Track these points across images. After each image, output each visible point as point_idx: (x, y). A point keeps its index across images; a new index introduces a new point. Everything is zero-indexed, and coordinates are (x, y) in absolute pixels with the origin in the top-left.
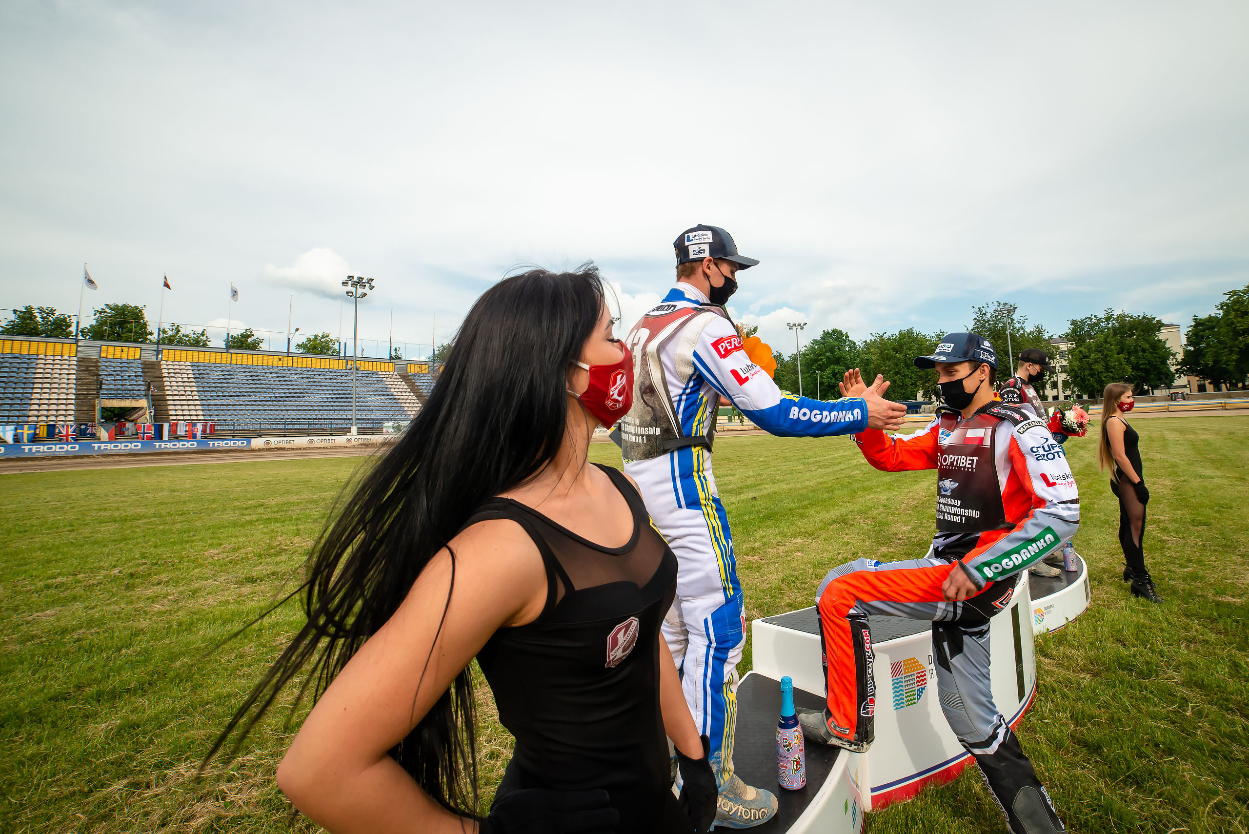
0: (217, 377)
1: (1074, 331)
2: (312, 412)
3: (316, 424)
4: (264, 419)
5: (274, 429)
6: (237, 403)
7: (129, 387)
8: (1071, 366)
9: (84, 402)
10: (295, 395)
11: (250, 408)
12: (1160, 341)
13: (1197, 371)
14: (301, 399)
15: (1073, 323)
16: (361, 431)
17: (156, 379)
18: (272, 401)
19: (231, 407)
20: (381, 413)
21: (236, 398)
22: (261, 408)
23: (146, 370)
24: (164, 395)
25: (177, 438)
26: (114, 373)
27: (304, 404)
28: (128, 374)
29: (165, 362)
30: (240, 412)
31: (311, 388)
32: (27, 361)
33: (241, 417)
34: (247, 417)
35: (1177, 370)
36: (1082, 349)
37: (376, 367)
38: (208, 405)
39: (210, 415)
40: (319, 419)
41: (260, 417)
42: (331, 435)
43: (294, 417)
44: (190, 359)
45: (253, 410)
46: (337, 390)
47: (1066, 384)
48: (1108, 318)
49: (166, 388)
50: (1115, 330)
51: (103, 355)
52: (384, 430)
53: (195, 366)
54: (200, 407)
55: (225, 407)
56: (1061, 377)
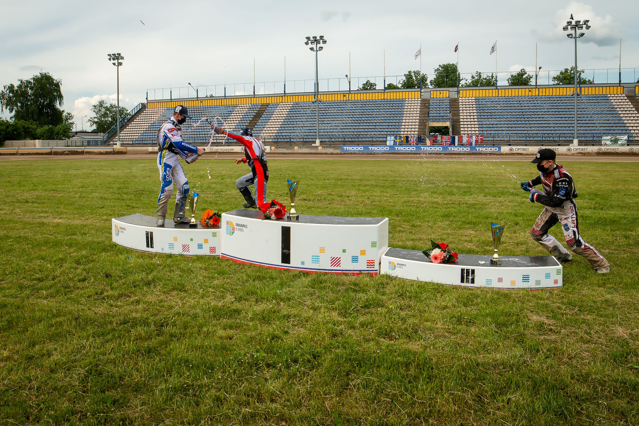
0: (489, 106)
2: (548, 128)
3: (549, 137)
4: (515, 134)
5: (520, 141)
6: (499, 123)
7: (442, 115)
9: (422, 123)
10: (538, 116)
11: (506, 126)
14: (542, 119)
16: (581, 143)
17: (456, 109)
18: (521, 121)
19: (495, 126)
20: (604, 128)
21: (499, 120)
22: (514, 126)
23: (451, 104)
24: (459, 119)
25: (462, 145)
26: (436, 107)
27: (543, 122)
28: (443, 107)
29: (461, 98)
30: (500, 129)
31: (550, 110)
32: (401, 102)
33: (500, 132)
34: (504, 132)
37: (605, 91)
38: (482, 125)
39: (482, 131)
40: (552, 134)
41: (512, 132)
42: (559, 145)
43: (535, 132)
44: (474, 96)
45: (508, 127)
46: (570, 111)
49: (461, 114)
51: (432, 97)
52: (603, 142)
53: (477, 100)
54: (477, 126)
55: (491, 126)
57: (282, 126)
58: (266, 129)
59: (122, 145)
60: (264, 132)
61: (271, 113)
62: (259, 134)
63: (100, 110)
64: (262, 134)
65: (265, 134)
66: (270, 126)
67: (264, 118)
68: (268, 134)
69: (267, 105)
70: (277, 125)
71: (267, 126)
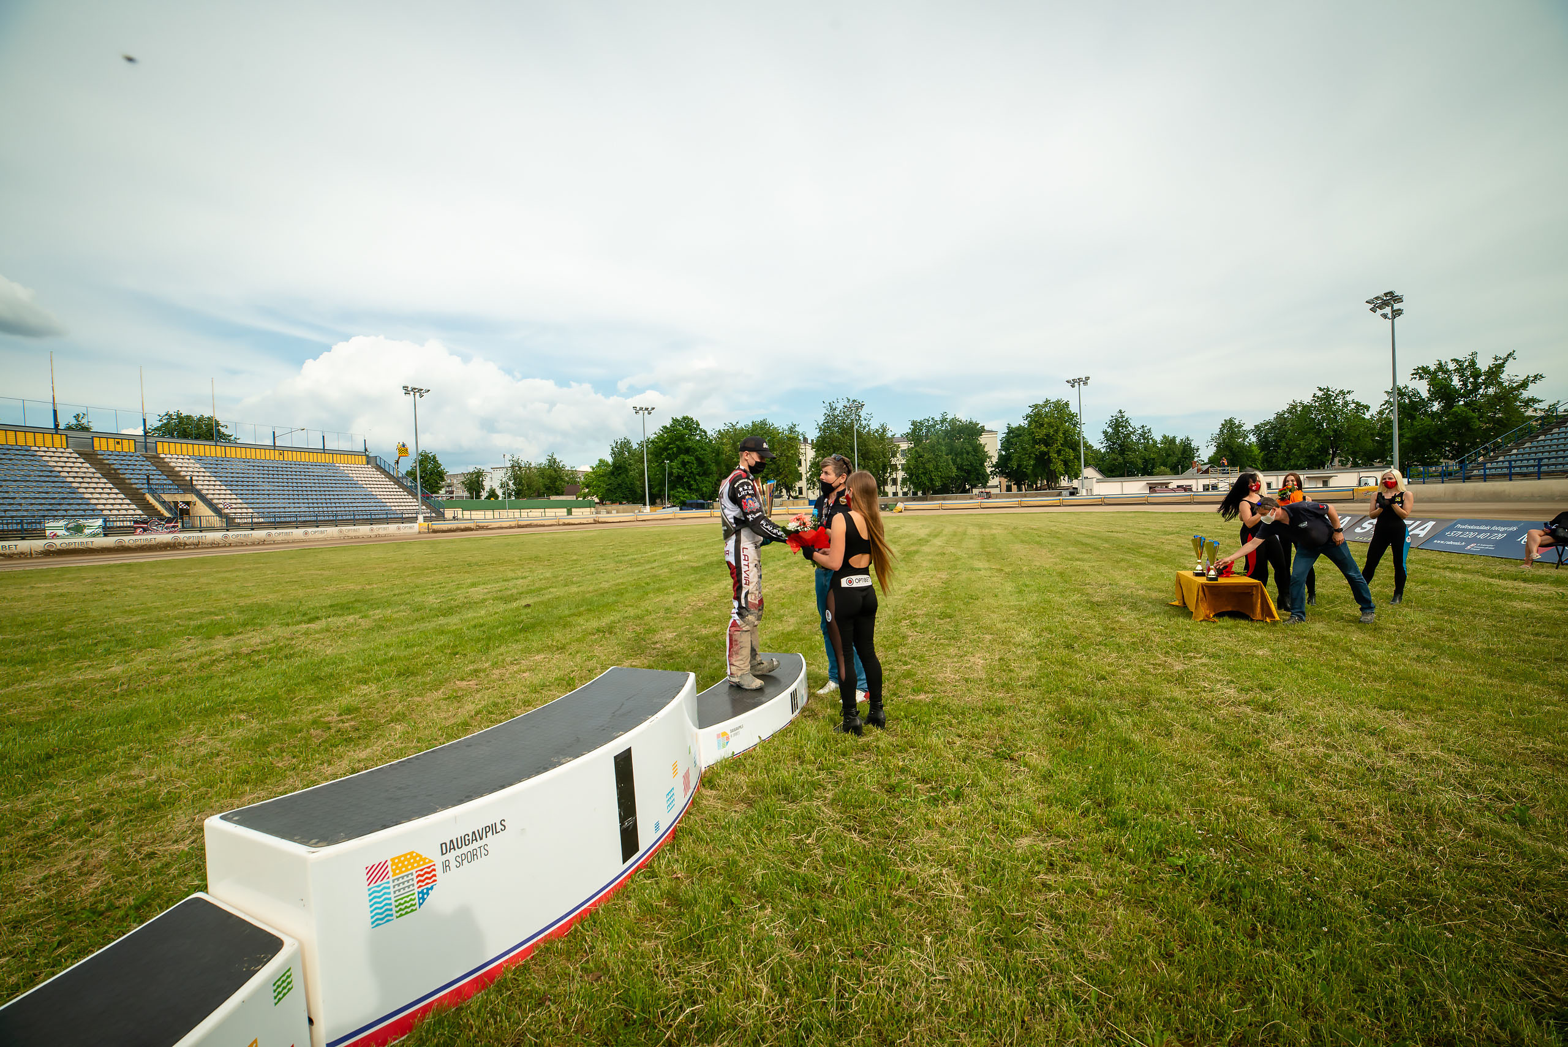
1: (914, 431)
8: (908, 464)
12: (981, 445)
13: (1006, 473)
15: (914, 423)
35: (991, 472)
36: (918, 448)
47: (904, 481)
48: (943, 421)
50: (946, 432)
52: (48, 532)
56: (900, 475)
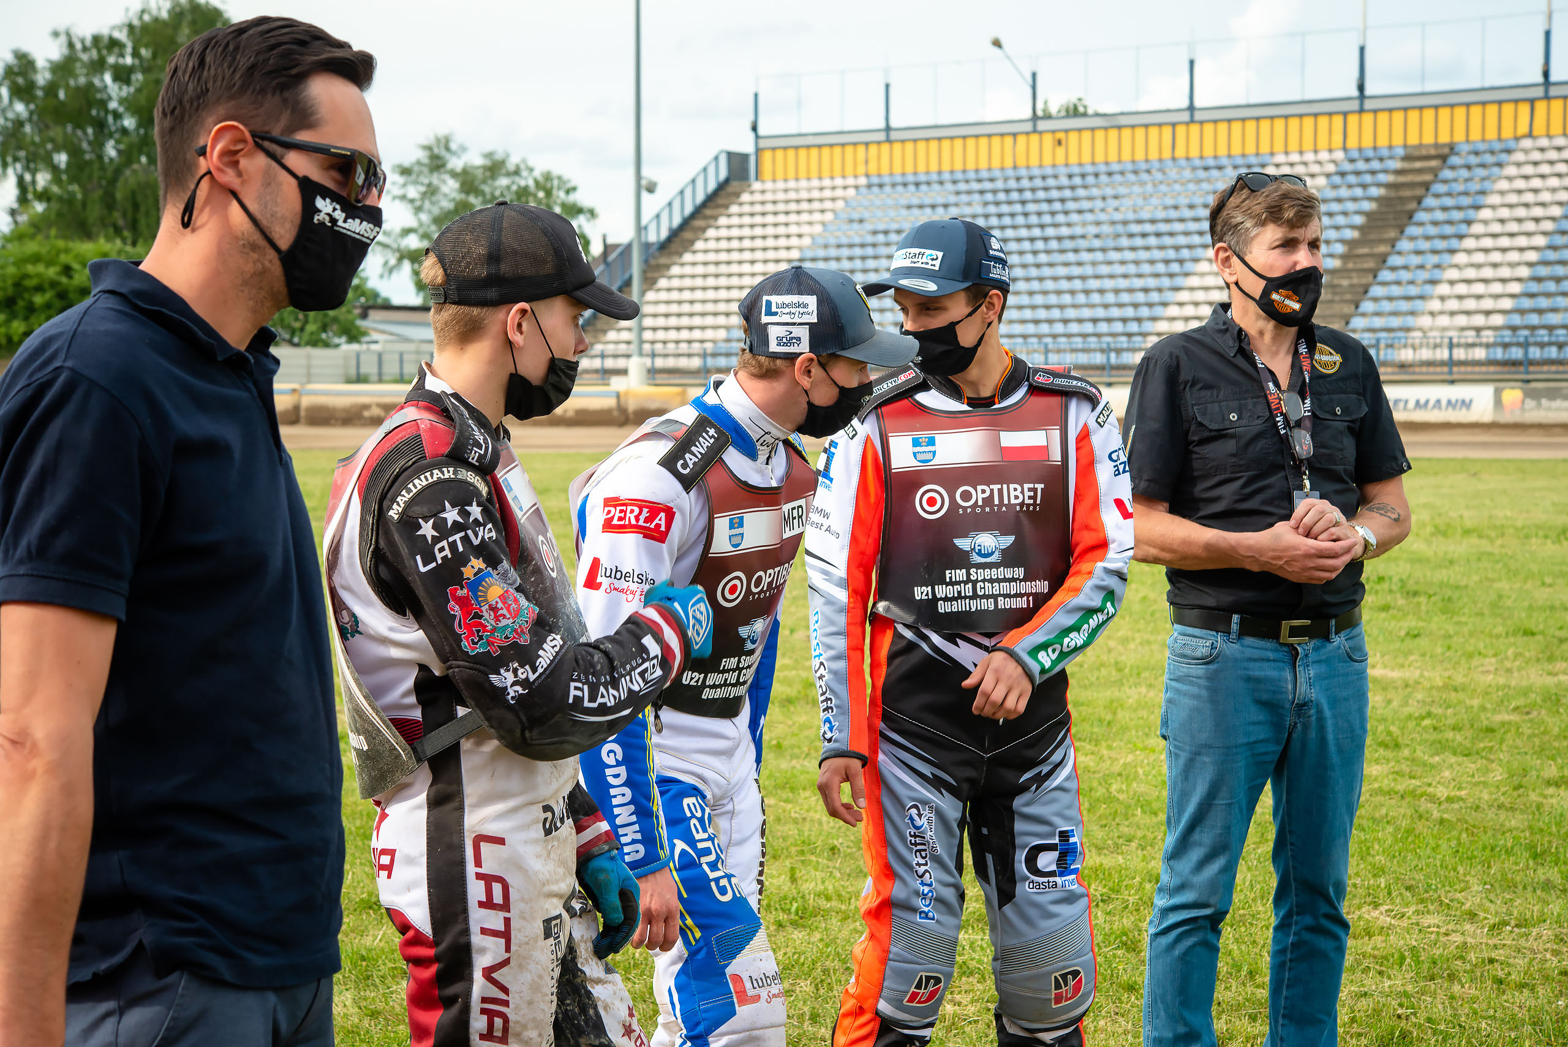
57: (1543, 271)
58: (1444, 289)
59: (653, 373)
60: (1435, 305)
61: (1465, 201)
62: (1410, 321)
63: (431, 191)
64: (1425, 321)
65: (1444, 321)
66: (1471, 273)
67: (1432, 230)
68: (1462, 320)
69: (1444, 154)
70: (1512, 265)
71: (1453, 274)
